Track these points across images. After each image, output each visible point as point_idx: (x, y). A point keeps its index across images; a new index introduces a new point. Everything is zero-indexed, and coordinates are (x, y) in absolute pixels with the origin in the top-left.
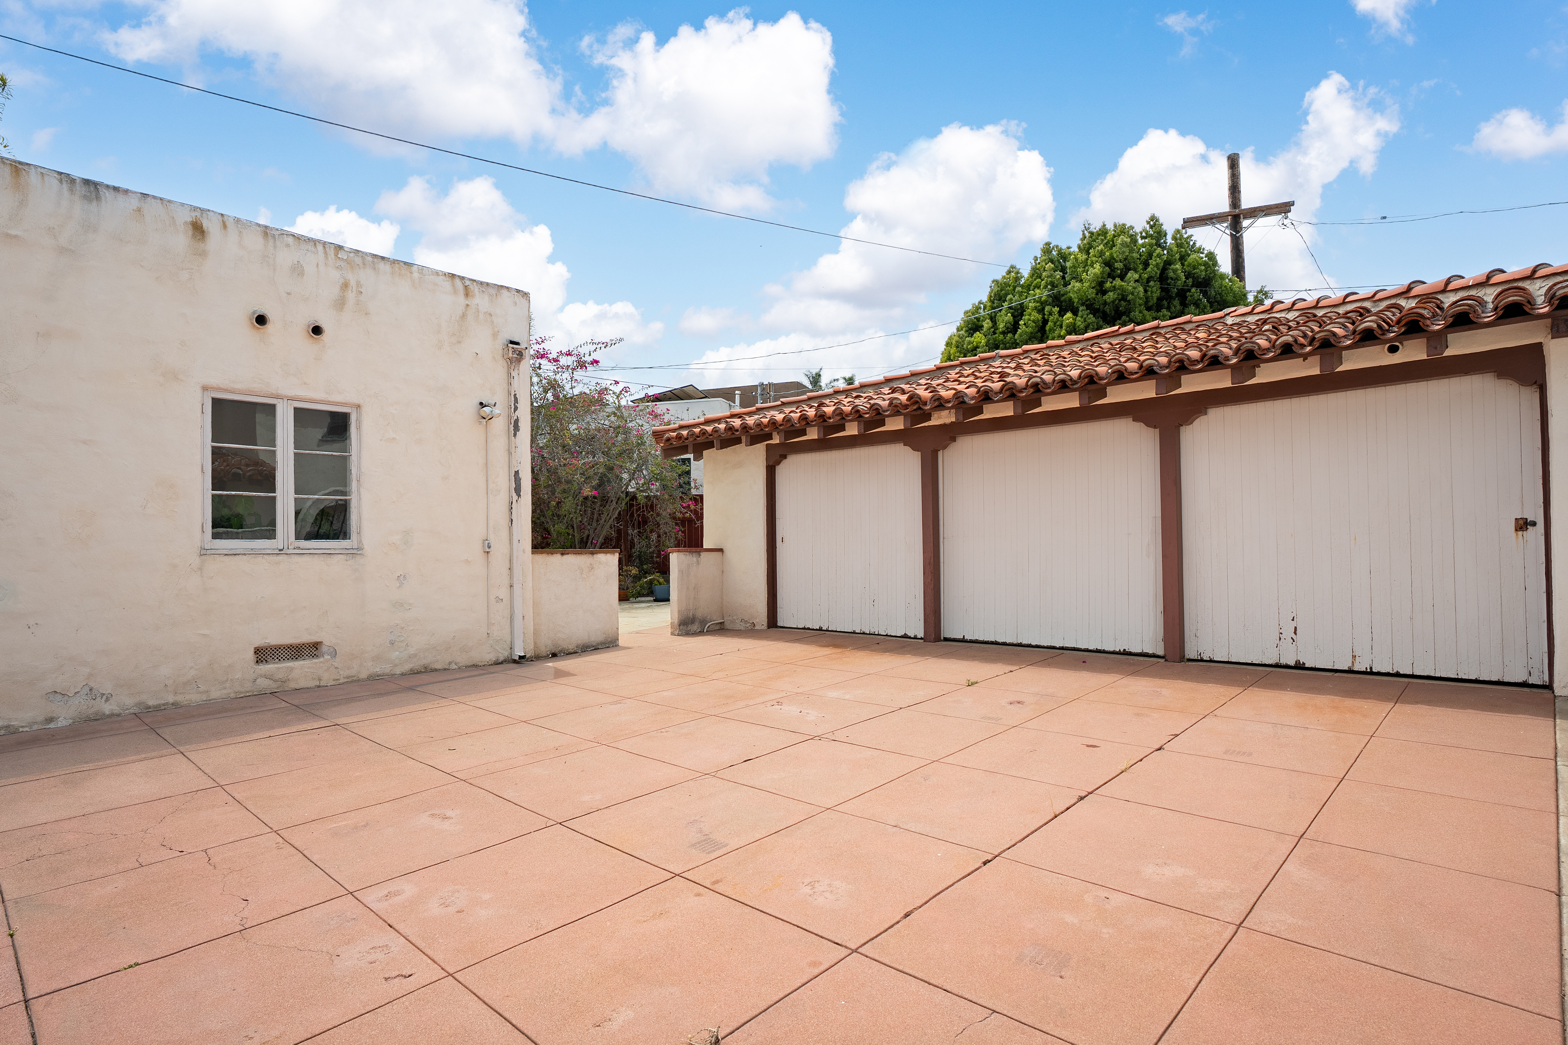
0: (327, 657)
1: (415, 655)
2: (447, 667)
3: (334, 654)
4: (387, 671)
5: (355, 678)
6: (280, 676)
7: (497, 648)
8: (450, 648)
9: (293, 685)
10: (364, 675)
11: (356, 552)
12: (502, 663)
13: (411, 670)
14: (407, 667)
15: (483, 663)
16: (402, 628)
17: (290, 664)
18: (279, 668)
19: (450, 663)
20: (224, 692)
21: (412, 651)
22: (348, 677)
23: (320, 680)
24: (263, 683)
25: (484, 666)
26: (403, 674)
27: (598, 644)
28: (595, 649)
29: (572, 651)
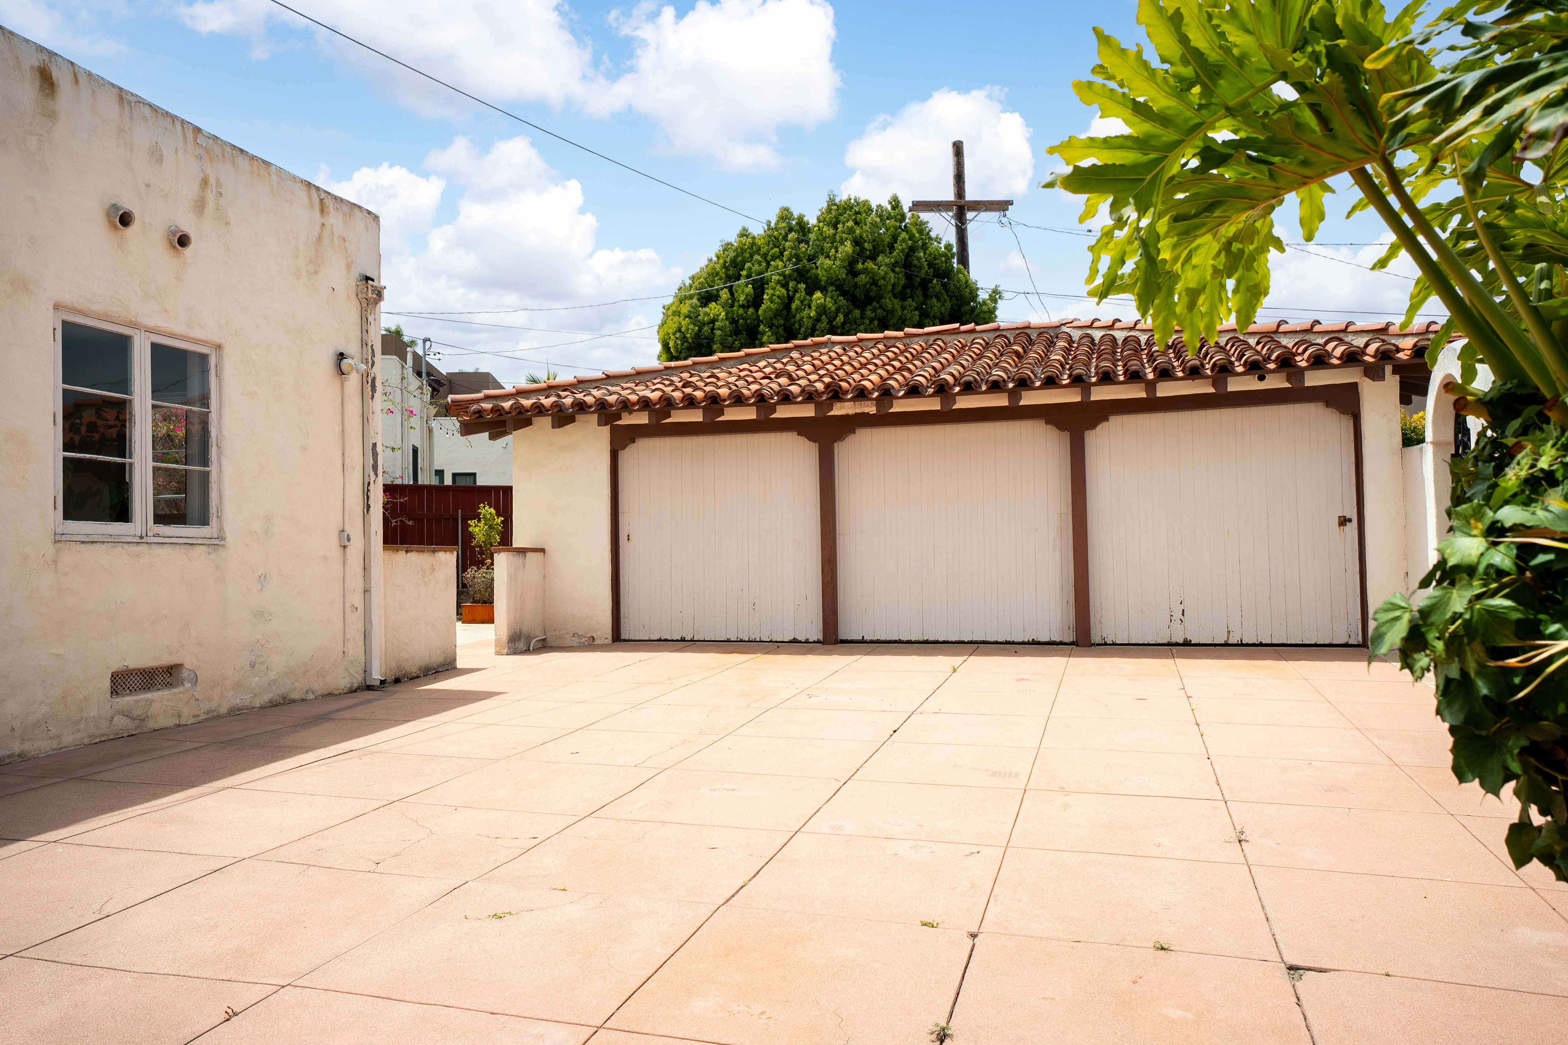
0: (188, 685)
1: (275, 682)
2: (305, 697)
3: (195, 681)
4: (247, 703)
5: (215, 714)
6: (138, 712)
7: (352, 671)
8: (307, 671)
9: (152, 724)
10: (224, 710)
11: (217, 543)
12: (355, 691)
13: (271, 701)
14: (266, 698)
15: (338, 692)
16: (263, 645)
17: (148, 695)
18: (137, 701)
19: (307, 692)
20: (78, 735)
21: (272, 675)
22: (208, 713)
23: (180, 716)
24: (121, 722)
25: (339, 694)
26: (262, 707)
27: (439, 666)
28: (436, 672)
29: (415, 675)
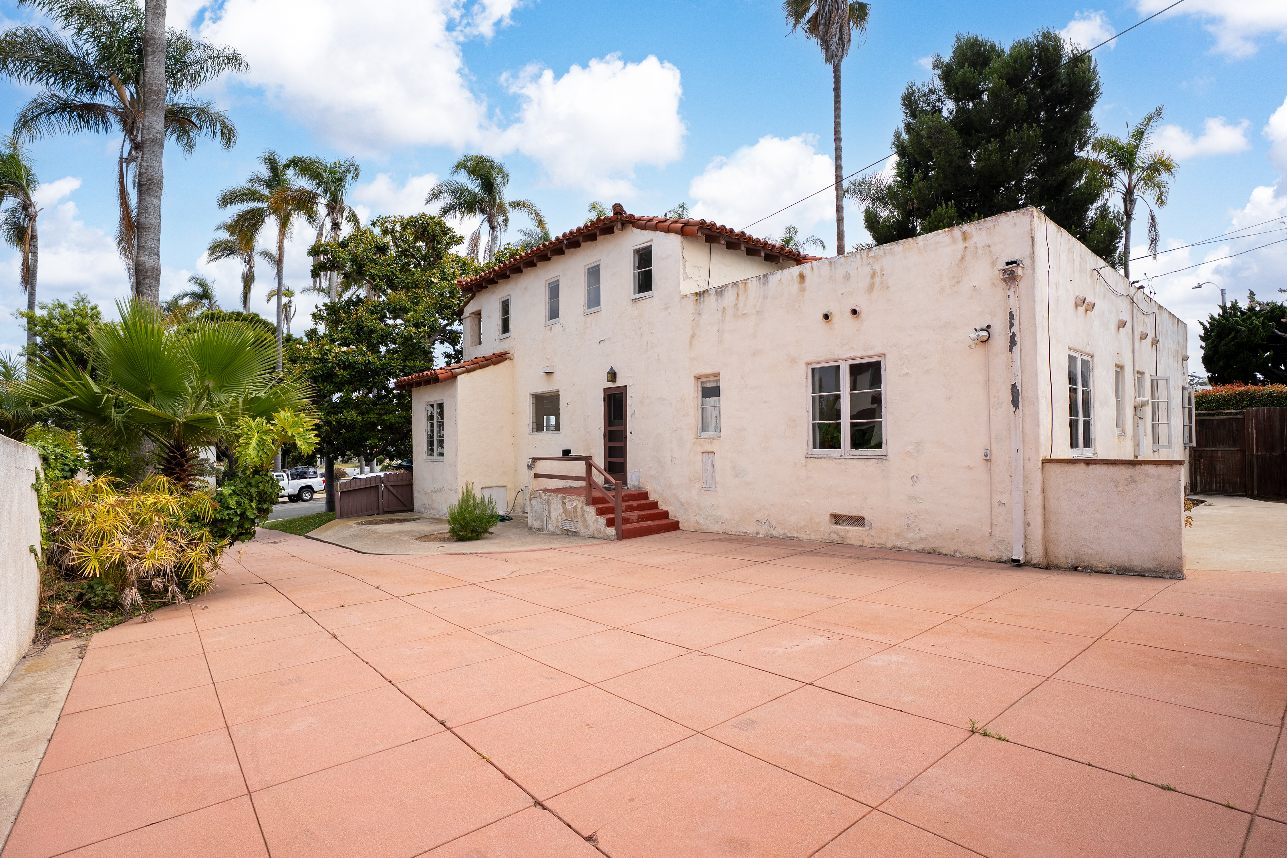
0: (867, 527)
1: (925, 539)
2: (952, 554)
3: (871, 527)
4: (905, 546)
5: (884, 546)
6: (842, 534)
7: (1000, 547)
8: (954, 538)
9: (848, 541)
10: (889, 545)
11: (884, 458)
12: (1005, 562)
13: (923, 549)
14: (920, 547)
15: (985, 558)
16: (916, 516)
17: (847, 528)
18: (841, 529)
19: (955, 551)
20: (817, 537)
21: (923, 535)
22: (879, 544)
23: (863, 542)
24: (834, 536)
25: (986, 560)
26: (916, 551)
27: (1145, 571)
28: (1138, 575)
29: (1104, 570)
